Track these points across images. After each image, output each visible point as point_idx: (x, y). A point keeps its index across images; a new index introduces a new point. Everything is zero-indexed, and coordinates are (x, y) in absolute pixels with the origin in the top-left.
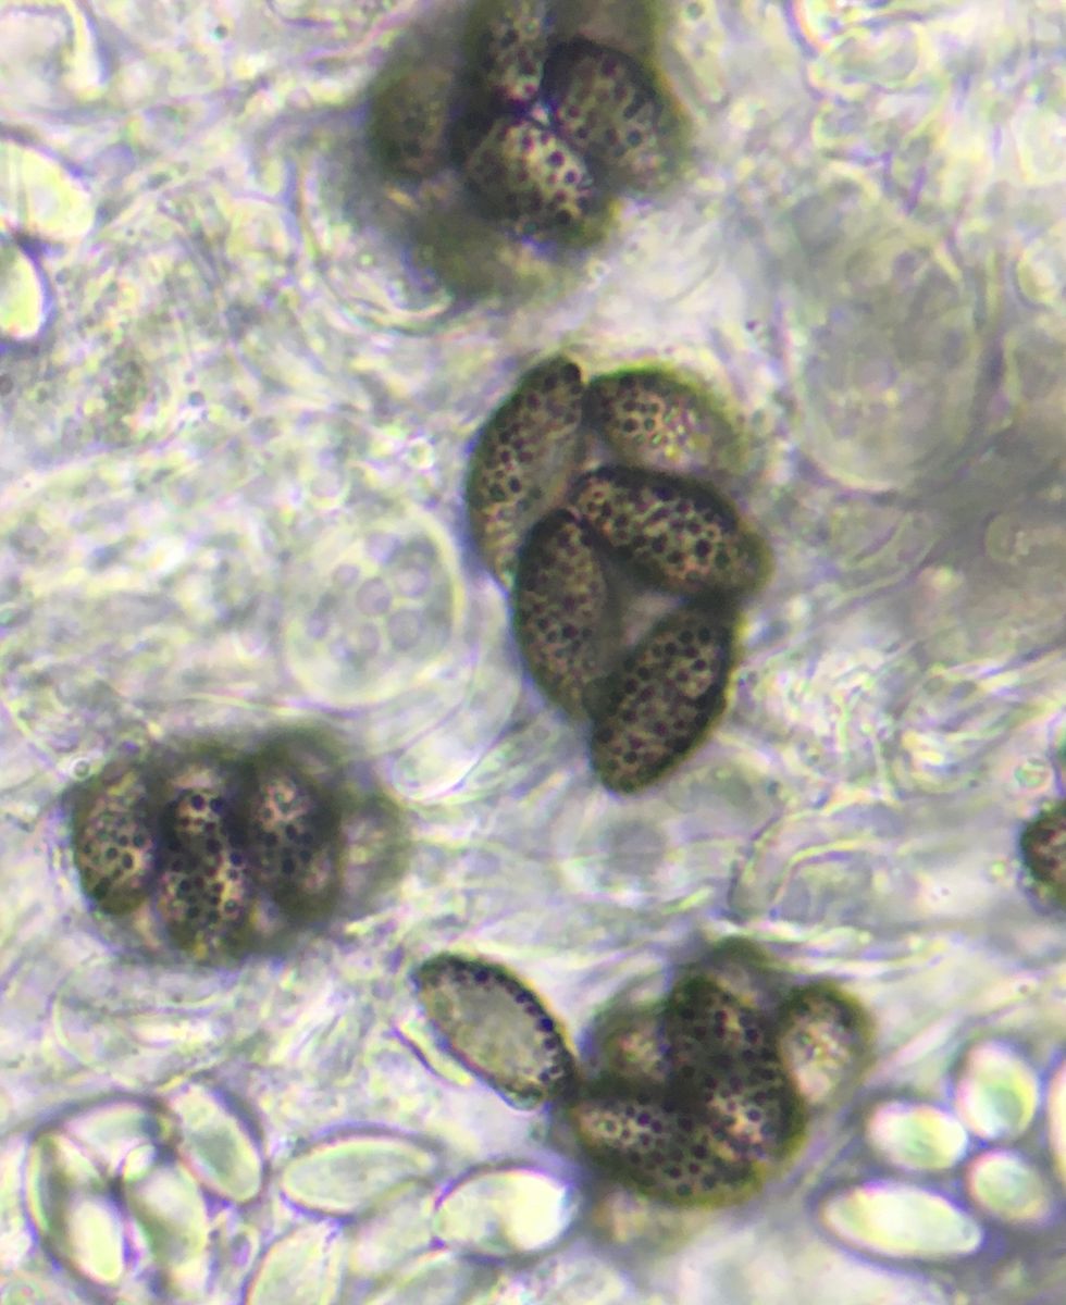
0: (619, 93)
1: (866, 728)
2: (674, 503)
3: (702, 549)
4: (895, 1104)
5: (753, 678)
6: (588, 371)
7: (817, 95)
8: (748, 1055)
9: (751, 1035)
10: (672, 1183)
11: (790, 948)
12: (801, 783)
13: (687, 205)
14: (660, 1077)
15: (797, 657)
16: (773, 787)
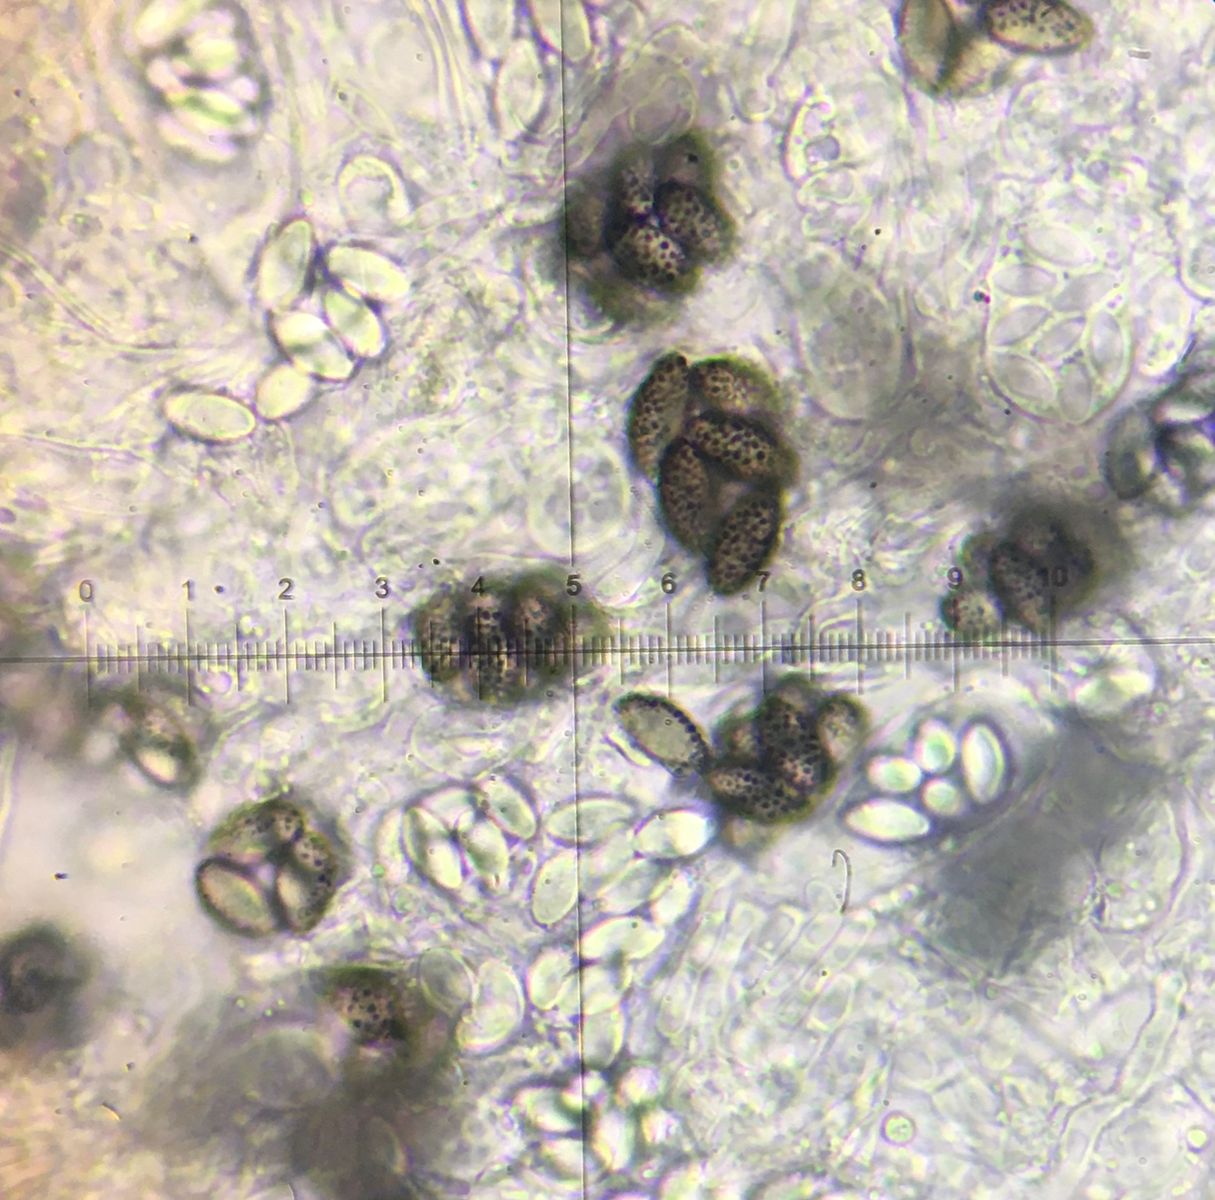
0: (697, 209)
1: (856, 551)
2: (742, 432)
3: (760, 456)
4: (883, 758)
5: (792, 526)
6: (692, 359)
7: (803, 209)
8: (802, 738)
9: (803, 726)
10: (766, 811)
11: (823, 677)
12: (822, 584)
13: (736, 267)
14: (754, 755)
15: (816, 514)
16: (806, 587)
